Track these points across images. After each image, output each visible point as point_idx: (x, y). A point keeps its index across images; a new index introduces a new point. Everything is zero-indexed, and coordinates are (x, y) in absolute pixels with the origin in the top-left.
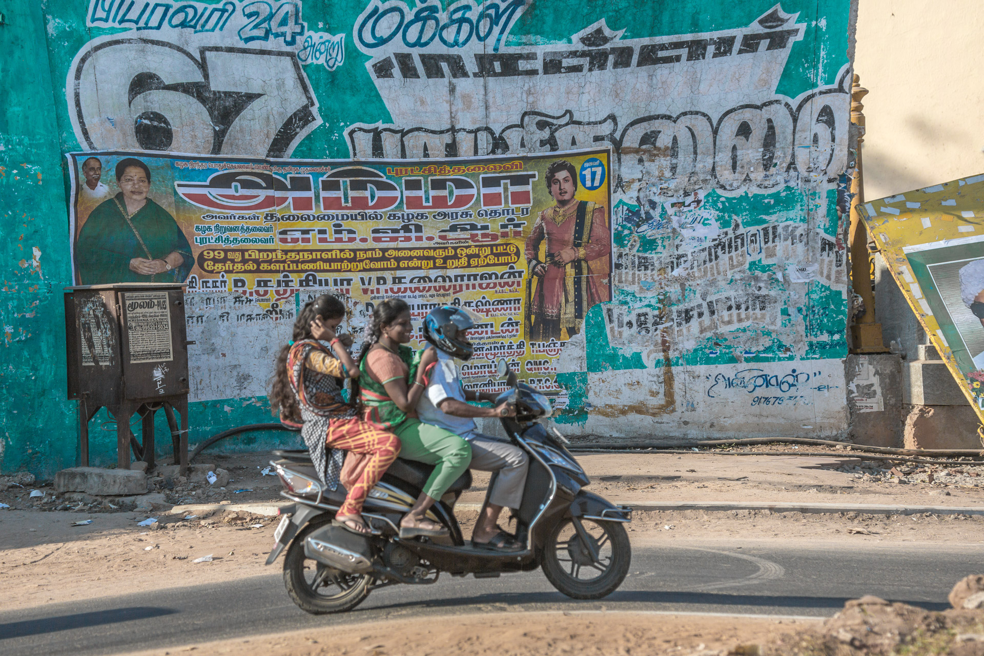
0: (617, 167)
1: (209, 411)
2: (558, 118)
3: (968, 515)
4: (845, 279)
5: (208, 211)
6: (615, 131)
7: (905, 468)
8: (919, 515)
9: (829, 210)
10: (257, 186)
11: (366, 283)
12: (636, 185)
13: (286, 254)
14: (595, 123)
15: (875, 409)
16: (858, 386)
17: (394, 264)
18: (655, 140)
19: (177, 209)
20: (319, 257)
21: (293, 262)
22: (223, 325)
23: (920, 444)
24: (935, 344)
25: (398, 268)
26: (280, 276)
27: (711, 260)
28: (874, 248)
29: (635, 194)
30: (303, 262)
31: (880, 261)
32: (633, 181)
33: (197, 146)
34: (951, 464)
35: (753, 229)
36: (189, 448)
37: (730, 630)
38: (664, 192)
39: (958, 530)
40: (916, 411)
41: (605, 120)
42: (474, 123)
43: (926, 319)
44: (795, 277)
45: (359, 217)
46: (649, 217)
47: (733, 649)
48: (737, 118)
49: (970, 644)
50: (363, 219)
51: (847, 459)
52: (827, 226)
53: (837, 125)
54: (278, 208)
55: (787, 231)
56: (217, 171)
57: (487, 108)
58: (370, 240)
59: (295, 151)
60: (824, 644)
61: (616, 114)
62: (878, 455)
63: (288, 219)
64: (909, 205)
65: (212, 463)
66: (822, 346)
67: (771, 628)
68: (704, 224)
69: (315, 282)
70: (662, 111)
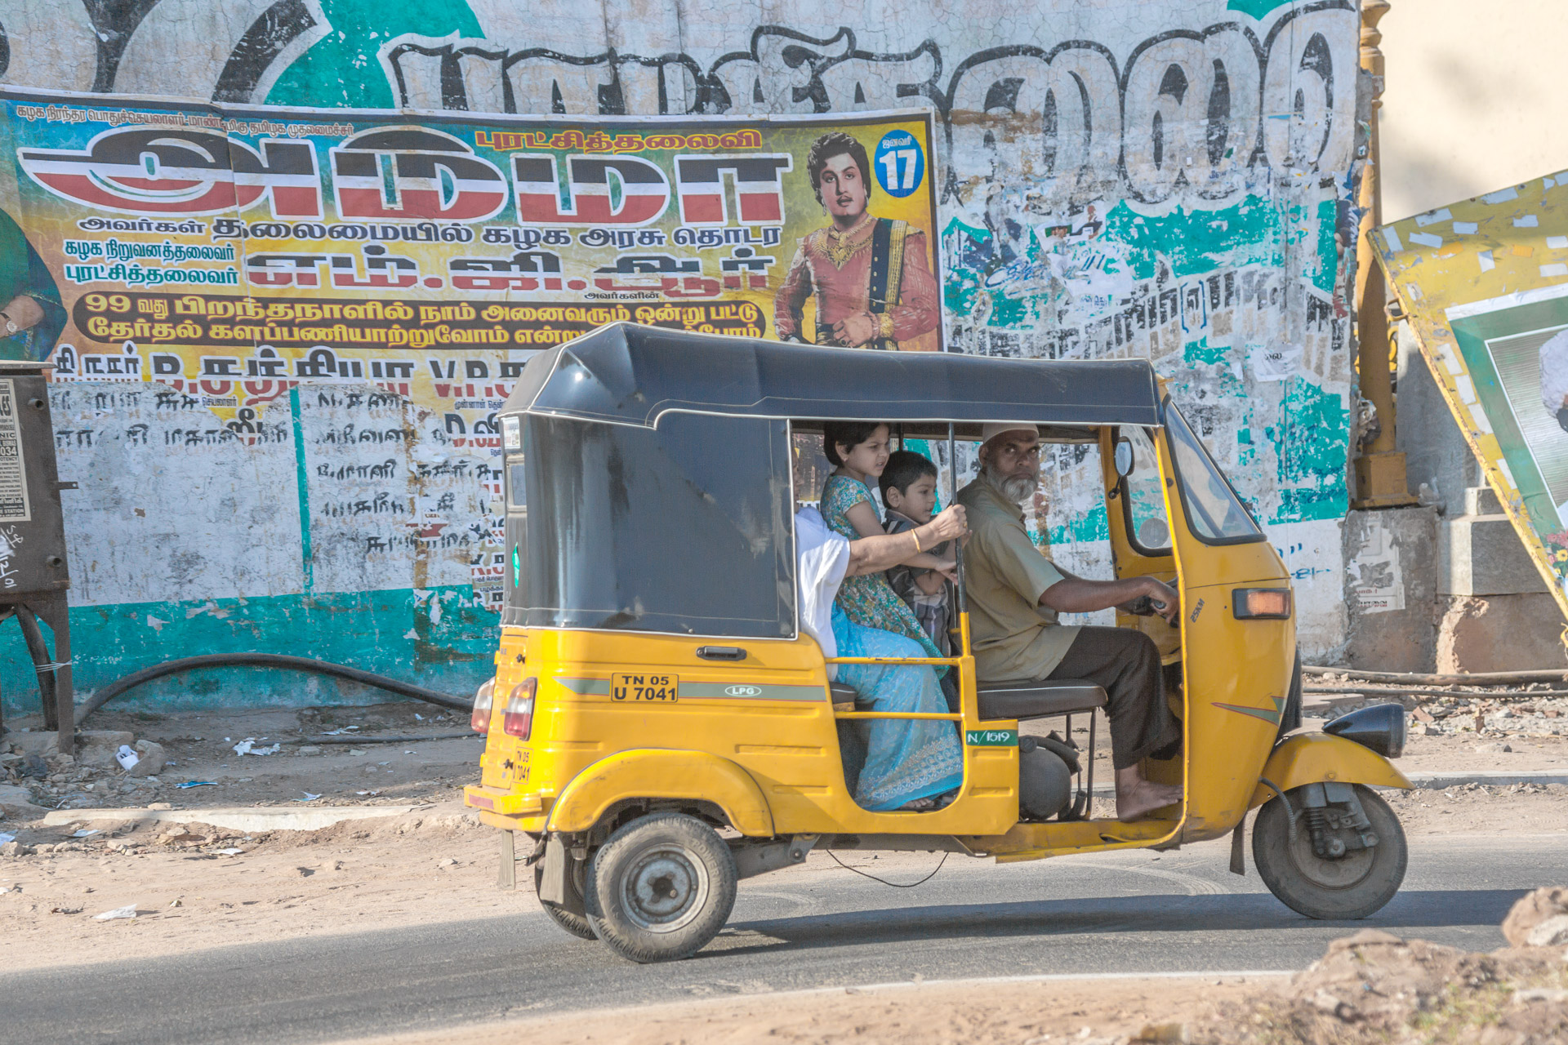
0: (944, 152)
1: (115, 626)
2: (826, 43)
3: (1539, 784)
4: (1347, 371)
5: (92, 211)
6: (937, 75)
7: (1436, 708)
8: (1457, 788)
9: (1322, 242)
10: (196, 161)
11: (445, 372)
12: (982, 190)
13: (266, 307)
14: (899, 58)
15: (1390, 607)
16: (1363, 567)
17: (502, 335)
18: (1014, 99)
19: (25, 207)
20: (337, 315)
21: (280, 324)
22: (135, 452)
23: (1463, 666)
24: (1494, 486)
25: (512, 344)
26: (255, 353)
27: (1119, 341)
28: (1397, 313)
29: (981, 208)
30: (302, 325)
31: (1406, 337)
32: (976, 181)
33: (63, 74)
34: (1513, 697)
35: (1192, 280)
36: (76, 699)
37: (1134, 1000)
38: (1033, 204)
39: (1522, 811)
40: (1459, 606)
41: (918, 53)
42: (656, 44)
43: (1480, 440)
44: (1264, 372)
45: (421, 235)
46: (1008, 256)
47: (1138, 1035)
48: (1160, 57)
49: (1538, 1006)
50: (429, 238)
51: (1341, 696)
52: (1318, 273)
53: (1336, 72)
54: (242, 209)
55: (1249, 282)
56: (106, 126)
57: (680, 15)
58: (447, 282)
59: (274, 90)
60: (1291, 1015)
61: (939, 42)
62: (1392, 688)
63: (267, 232)
64: (1459, 228)
65: (129, 729)
66: (1306, 497)
67: (1204, 994)
68: (1107, 271)
69: (331, 368)
70: (1024, 39)
